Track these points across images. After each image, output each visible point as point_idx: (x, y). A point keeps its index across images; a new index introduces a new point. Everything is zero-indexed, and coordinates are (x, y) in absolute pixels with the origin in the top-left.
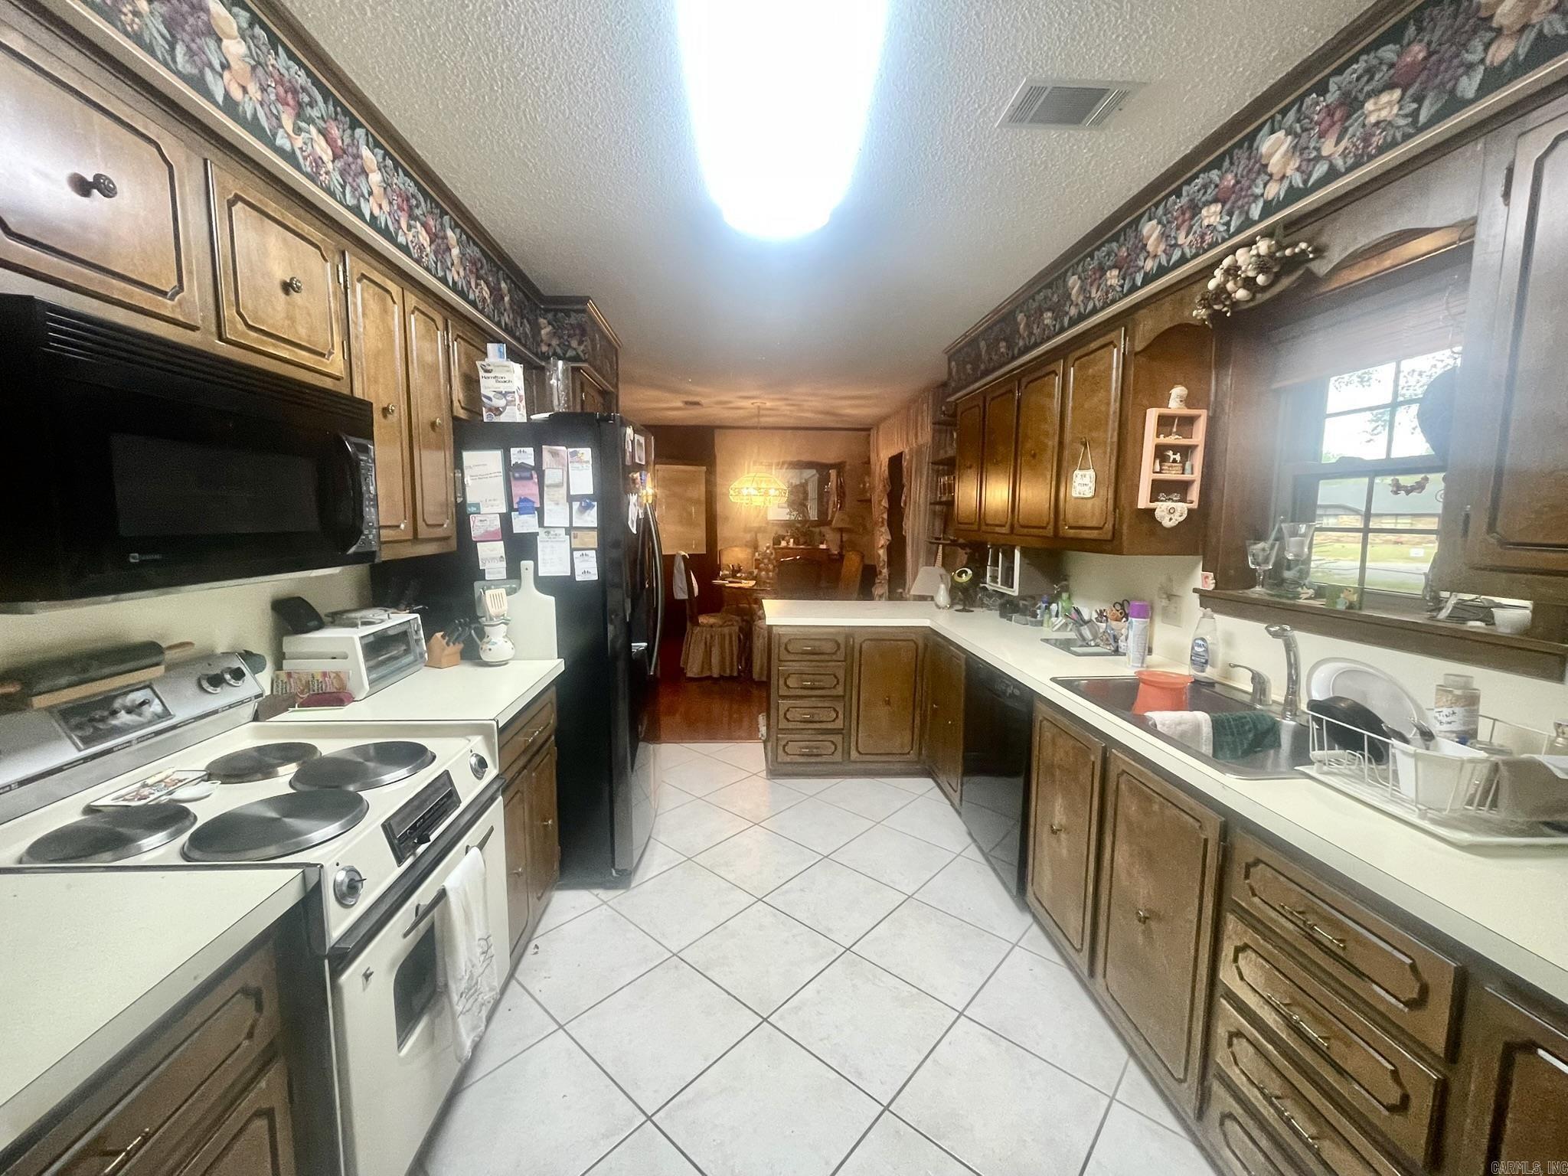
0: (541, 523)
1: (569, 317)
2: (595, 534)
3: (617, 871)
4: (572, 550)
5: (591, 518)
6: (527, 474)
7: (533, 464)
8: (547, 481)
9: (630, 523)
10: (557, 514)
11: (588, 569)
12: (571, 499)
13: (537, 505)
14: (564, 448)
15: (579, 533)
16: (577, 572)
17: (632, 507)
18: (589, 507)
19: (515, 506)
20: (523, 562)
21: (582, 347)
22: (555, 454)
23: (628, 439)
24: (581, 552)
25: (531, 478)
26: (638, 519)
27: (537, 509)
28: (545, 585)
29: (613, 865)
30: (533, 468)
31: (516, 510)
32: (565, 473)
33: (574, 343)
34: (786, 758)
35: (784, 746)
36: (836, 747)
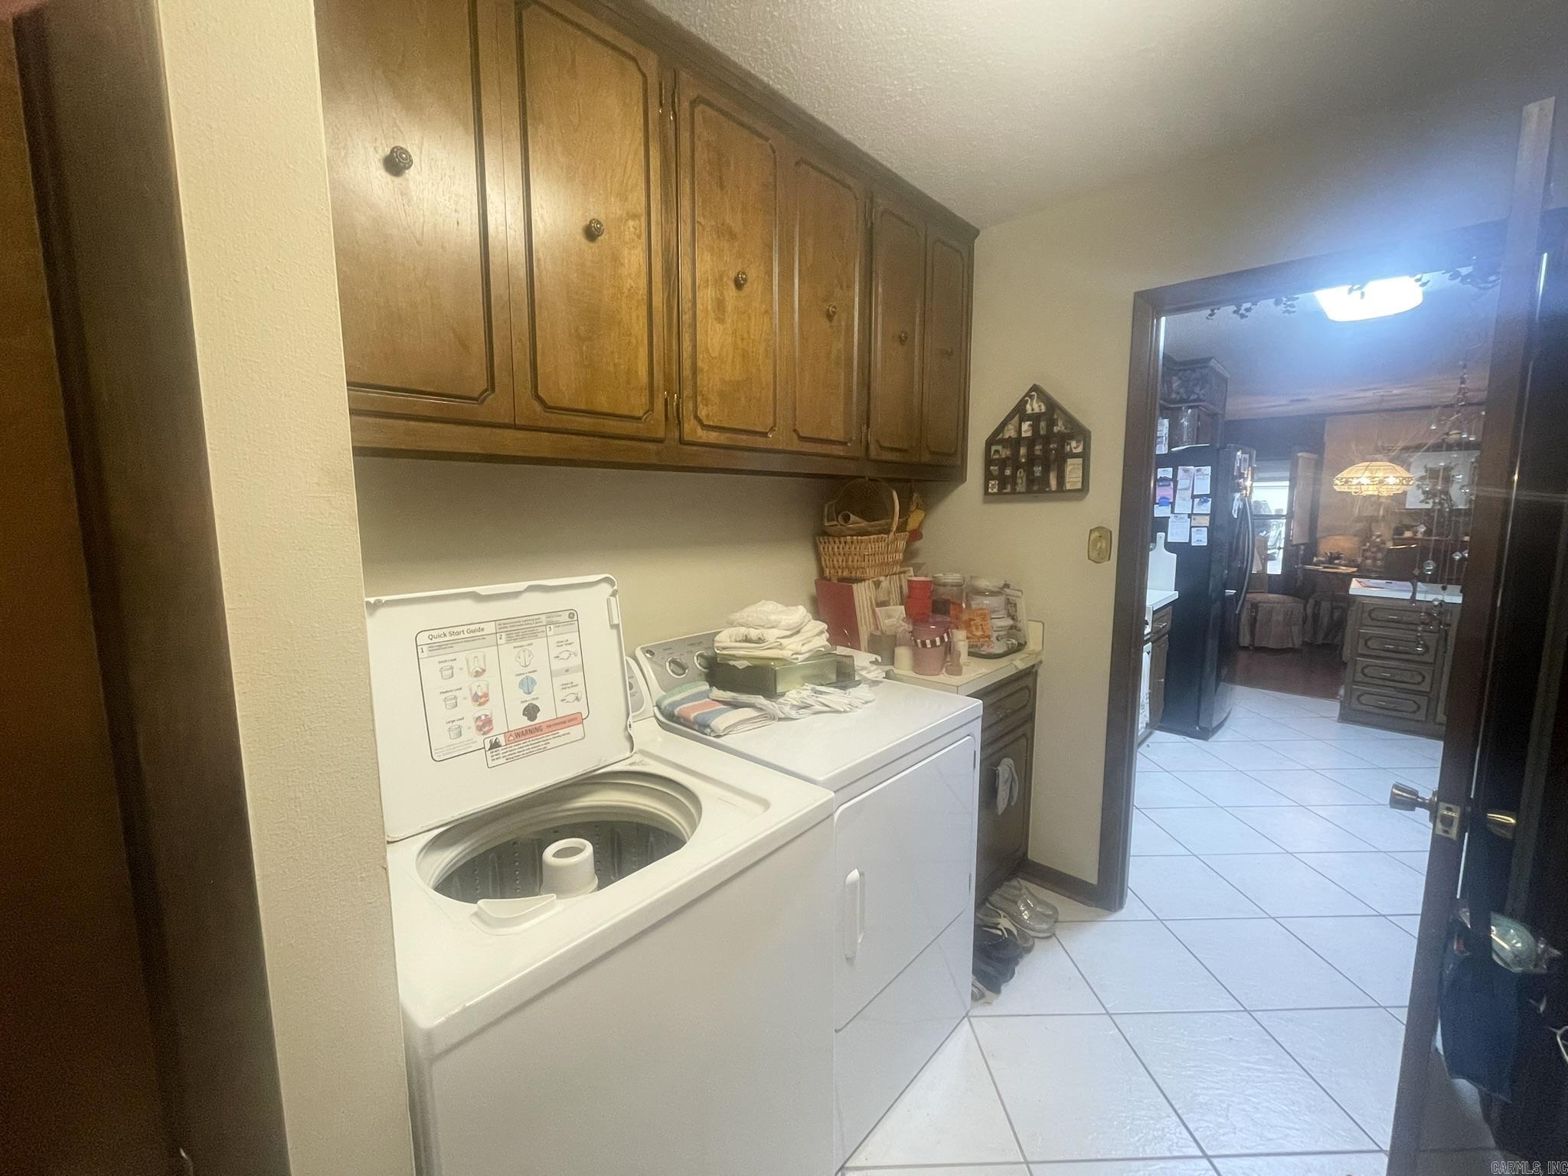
0: (1172, 512)
1: (1195, 372)
2: (1208, 518)
3: (1200, 728)
4: (1191, 527)
5: (1207, 508)
6: (1167, 483)
7: (1171, 477)
8: (1179, 487)
9: (1233, 511)
10: (1183, 506)
11: (1201, 539)
12: (1193, 497)
13: (1171, 501)
14: (1192, 467)
15: (1197, 517)
16: (1192, 541)
17: (1235, 502)
18: (1206, 501)
19: (1157, 501)
20: (1158, 534)
21: (1203, 392)
22: (1186, 471)
23: (1237, 458)
24: (1196, 529)
25: (1169, 485)
26: (1239, 509)
27: (1171, 503)
28: (1170, 547)
29: (1198, 724)
30: (1171, 480)
31: (1157, 504)
32: (1192, 483)
33: (1197, 390)
34: (1360, 707)
35: (1359, 696)
36: (1419, 707)
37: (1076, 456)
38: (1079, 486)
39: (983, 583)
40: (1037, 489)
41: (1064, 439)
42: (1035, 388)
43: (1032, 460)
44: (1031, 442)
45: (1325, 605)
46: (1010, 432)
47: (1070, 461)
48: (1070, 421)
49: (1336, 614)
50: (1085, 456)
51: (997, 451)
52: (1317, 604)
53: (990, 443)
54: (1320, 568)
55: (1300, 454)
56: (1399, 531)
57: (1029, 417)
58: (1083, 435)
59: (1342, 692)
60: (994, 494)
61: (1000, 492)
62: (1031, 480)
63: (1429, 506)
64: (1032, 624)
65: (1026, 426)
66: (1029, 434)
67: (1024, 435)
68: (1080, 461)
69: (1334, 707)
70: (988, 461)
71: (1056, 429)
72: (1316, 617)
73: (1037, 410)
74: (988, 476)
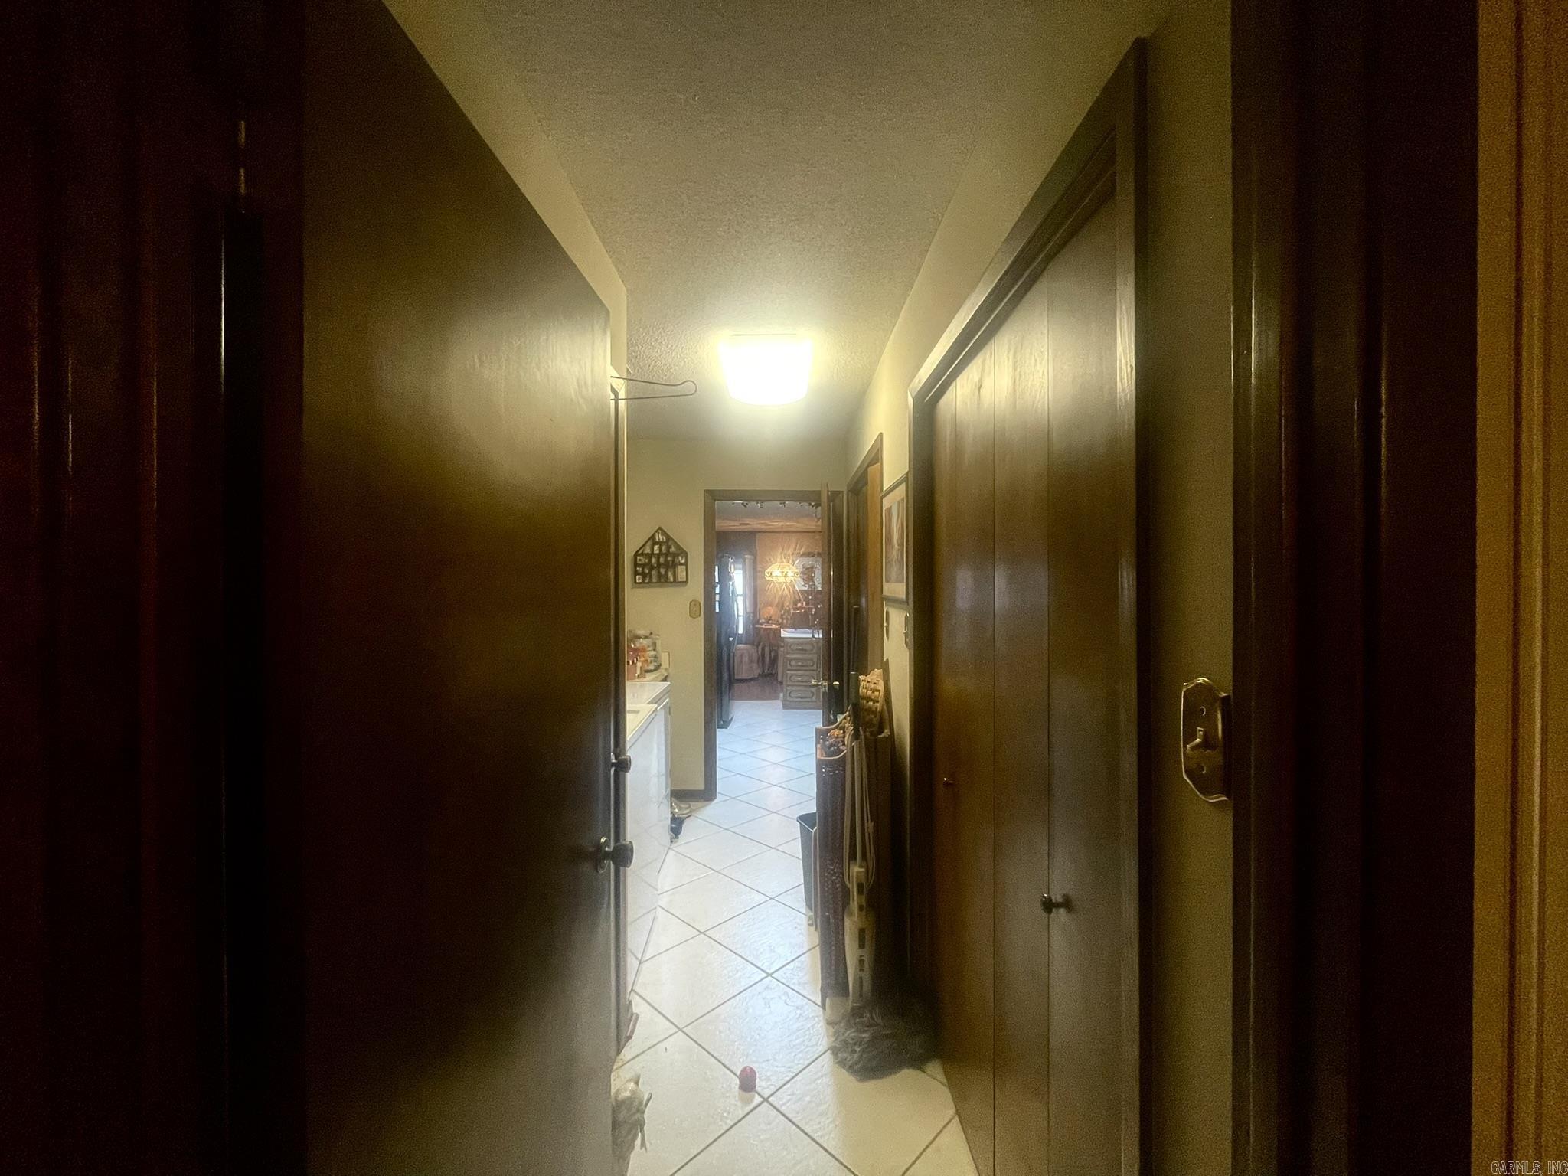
3: (723, 722)
29: (722, 720)
34: (791, 699)
35: (790, 693)
36: (813, 695)
37: (682, 564)
38: (685, 580)
39: (641, 632)
40: (663, 580)
41: (675, 555)
42: (660, 528)
43: (659, 565)
44: (658, 556)
45: (767, 650)
46: (648, 550)
47: (680, 567)
48: (678, 546)
49: (773, 654)
50: (686, 564)
51: (640, 560)
52: (763, 649)
53: (636, 555)
54: (763, 626)
55: (746, 556)
56: (795, 604)
57: (657, 543)
58: (685, 554)
59: (782, 695)
60: (640, 583)
61: (643, 582)
62: (659, 576)
63: (806, 589)
64: (663, 654)
65: (656, 547)
66: (658, 552)
67: (655, 552)
68: (684, 567)
69: (779, 703)
70: (636, 565)
71: (671, 550)
72: (763, 656)
73: (661, 540)
74: (636, 573)
